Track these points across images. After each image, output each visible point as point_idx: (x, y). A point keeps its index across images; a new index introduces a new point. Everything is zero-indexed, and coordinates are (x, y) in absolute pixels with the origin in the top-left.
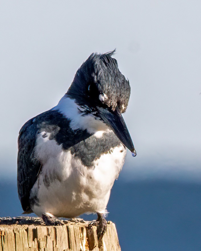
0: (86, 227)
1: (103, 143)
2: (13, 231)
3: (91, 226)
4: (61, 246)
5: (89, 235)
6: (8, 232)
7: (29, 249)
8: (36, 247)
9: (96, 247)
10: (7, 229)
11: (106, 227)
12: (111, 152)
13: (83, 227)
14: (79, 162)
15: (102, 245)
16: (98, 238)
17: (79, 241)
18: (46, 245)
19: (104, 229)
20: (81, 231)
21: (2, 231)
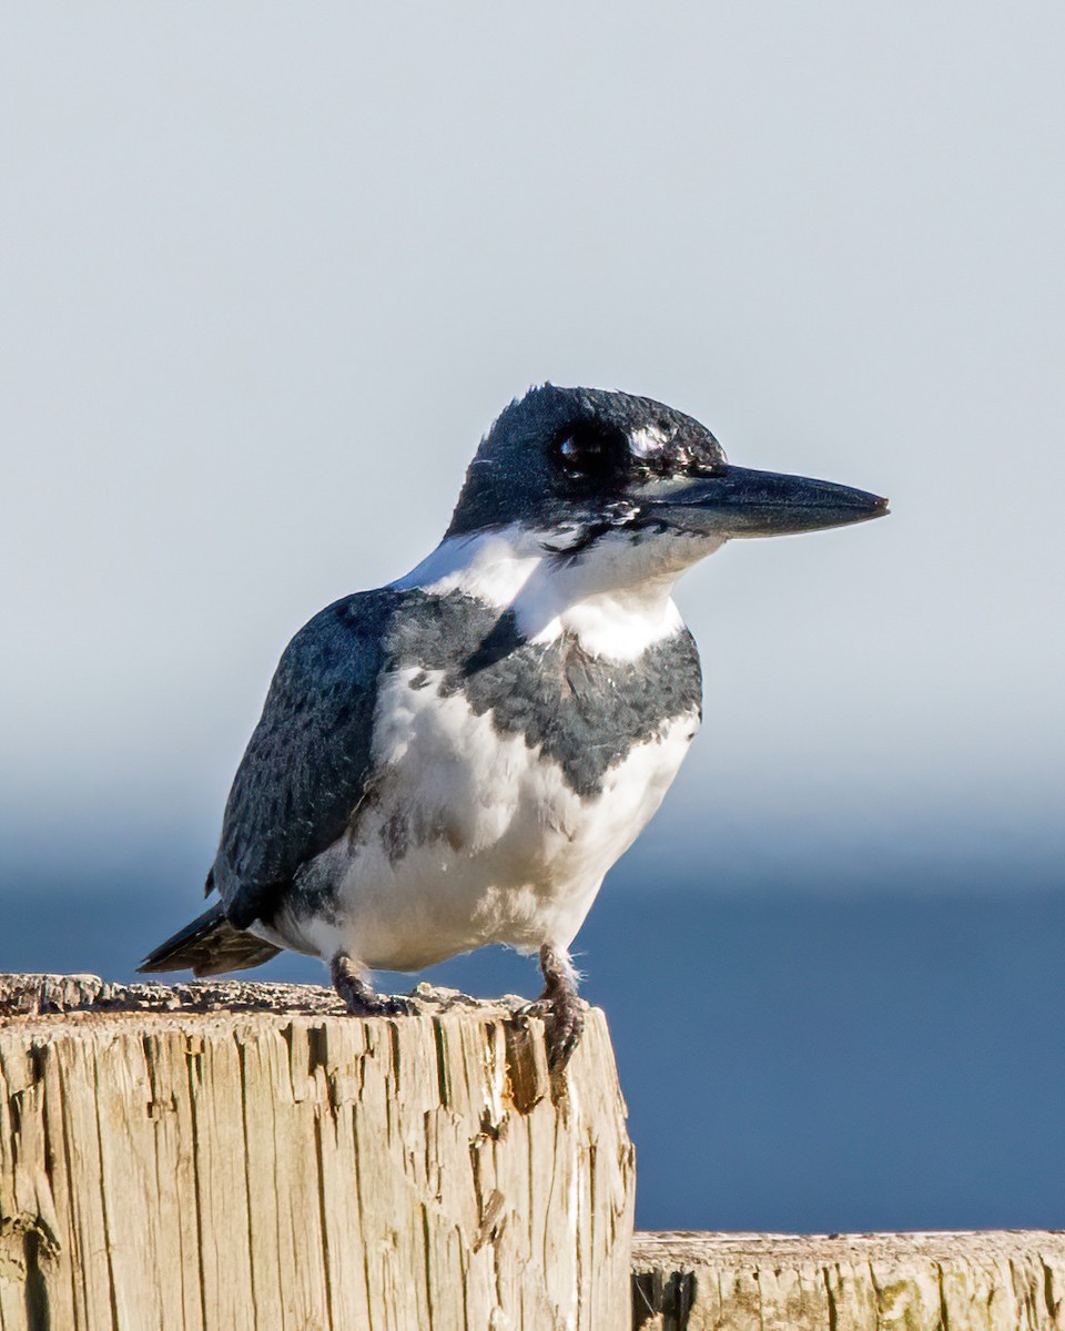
0: (505, 1023)
1: (639, 696)
2: (235, 1035)
3: (525, 1020)
4: (417, 1095)
5: (518, 1053)
6: (215, 1043)
7: (297, 1106)
8: (320, 1101)
9: (541, 1102)
10: (210, 1030)
11: (582, 1023)
13: (494, 1021)
15: (563, 1094)
16: (551, 1064)
17: (478, 1077)
18: (360, 1092)
19: (574, 1031)
20: (486, 1039)
21: (191, 1037)
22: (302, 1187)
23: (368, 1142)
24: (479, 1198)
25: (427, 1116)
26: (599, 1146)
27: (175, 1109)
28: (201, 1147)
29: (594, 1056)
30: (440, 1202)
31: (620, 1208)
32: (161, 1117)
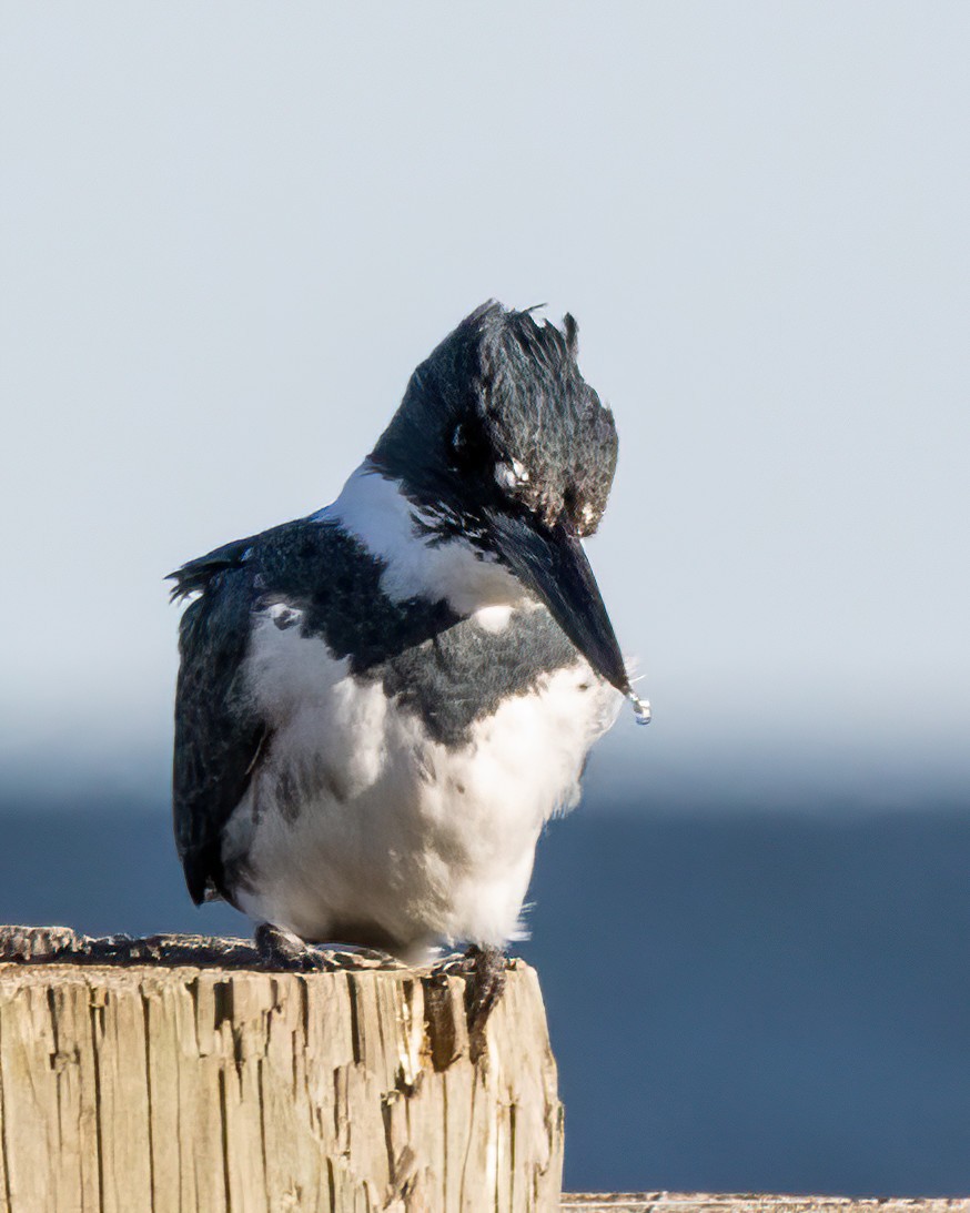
0: (424, 981)
1: (510, 652)
2: (140, 988)
3: (444, 978)
4: (326, 1051)
5: (436, 1011)
6: (119, 995)
7: (201, 1059)
8: (225, 1055)
9: (460, 1059)
10: (115, 984)
11: (503, 981)
12: (541, 690)
13: (412, 978)
14: (413, 728)
15: (482, 1053)
16: (470, 1022)
17: (394, 1034)
18: (266, 1047)
19: (494, 989)
20: (403, 996)
21: (95, 989)
22: (206, 1139)
23: (273, 1097)
24: (391, 1155)
25: (336, 1072)
26: (520, 1104)
27: (78, 1061)
28: (103, 1099)
29: (517, 1015)
30: (349, 1158)
31: (543, 1168)
32: (64, 1069)
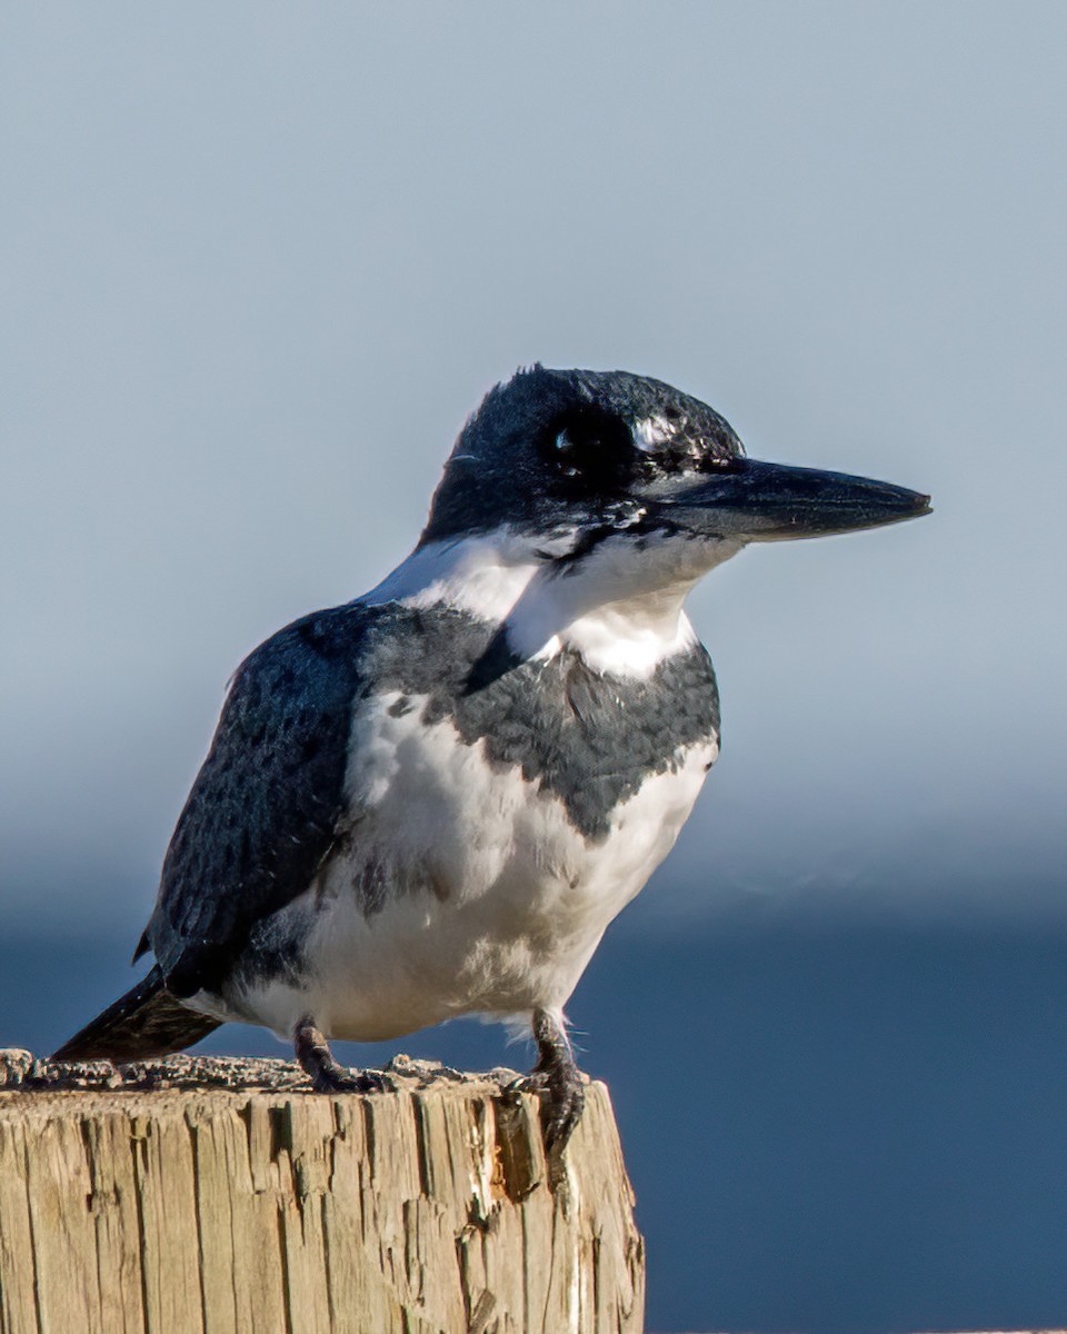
0: (493, 1099)
2: (186, 1116)
3: (517, 1096)
4: (394, 1183)
5: (509, 1133)
6: (163, 1126)
7: (256, 1196)
8: (284, 1190)
9: (536, 1190)
10: (157, 1111)
11: (583, 1098)
12: (679, 768)
13: (481, 1096)
15: (561, 1180)
17: (465, 1163)
18: (330, 1179)
19: (574, 1108)
20: (473, 1118)
21: (135, 1119)
22: (265, 1288)
23: (339, 1237)
24: (467, 1299)
25: (406, 1206)
26: (603, 1239)
27: (118, 1200)
28: (148, 1244)
29: (596, 1136)
30: (422, 1305)
31: (627, 1309)
32: (102, 1211)
